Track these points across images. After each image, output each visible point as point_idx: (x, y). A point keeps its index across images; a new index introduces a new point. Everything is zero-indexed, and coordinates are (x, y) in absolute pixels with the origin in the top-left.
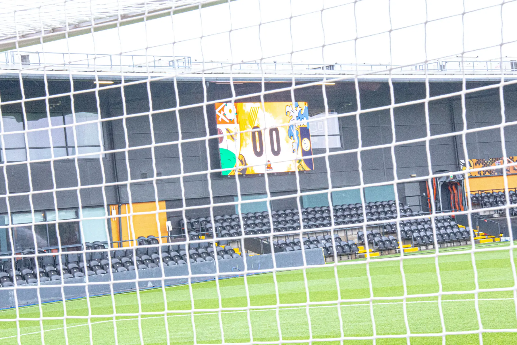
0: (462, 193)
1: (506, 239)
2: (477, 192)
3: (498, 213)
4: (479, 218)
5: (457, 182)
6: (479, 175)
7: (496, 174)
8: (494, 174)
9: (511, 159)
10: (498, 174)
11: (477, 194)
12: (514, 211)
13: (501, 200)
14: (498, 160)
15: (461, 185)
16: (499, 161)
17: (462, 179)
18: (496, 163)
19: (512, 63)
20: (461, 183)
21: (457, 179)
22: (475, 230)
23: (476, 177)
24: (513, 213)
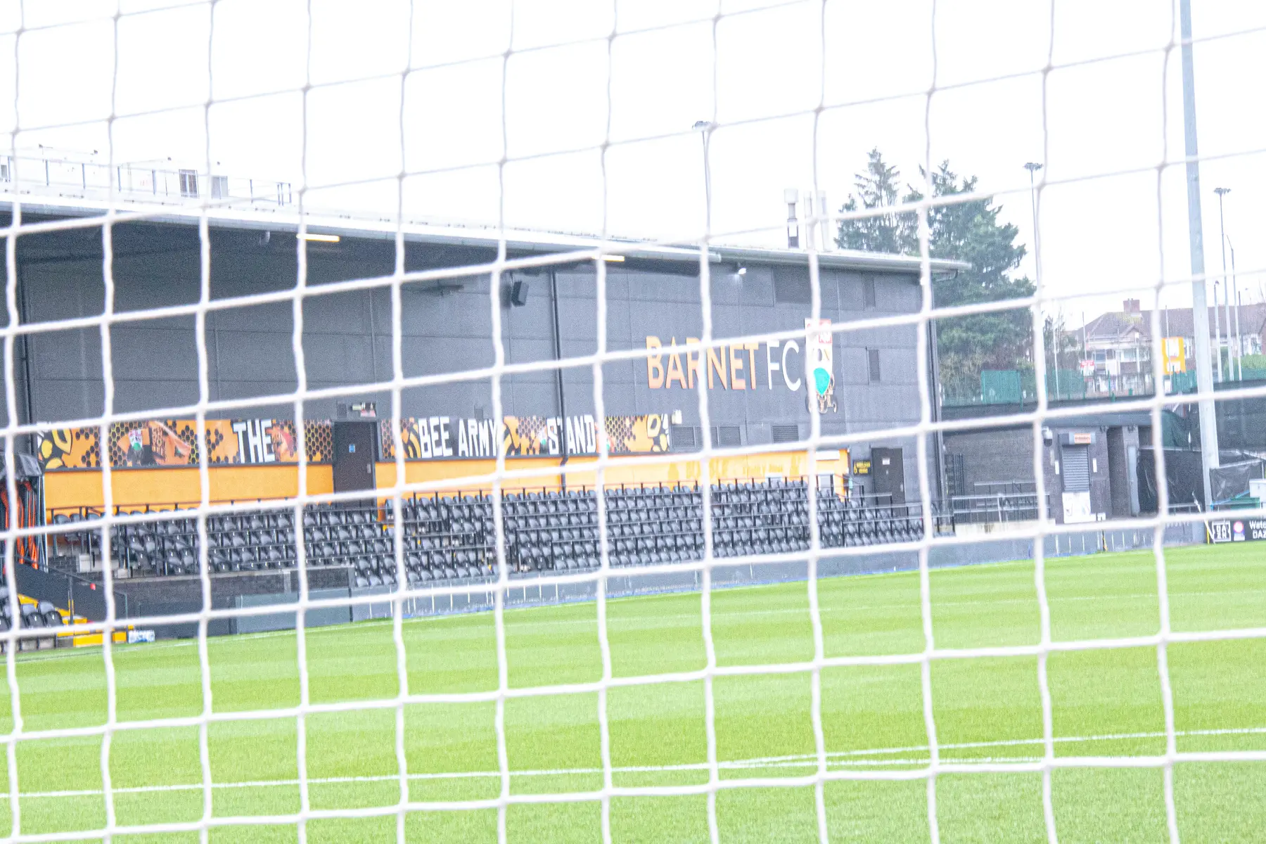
0: (36, 511)
1: (141, 636)
2: (77, 511)
3: (127, 566)
4: (76, 580)
5: (25, 481)
6: (84, 466)
7: (130, 464)
8: (125, 463)
9: (170, 427)
10: (134, 463)
11: (76, 514)
12: (169, 564)
13: (138, 533)
14: (135, 428)
15: (36, 491)
16: (139, 431)
17: (38, 473)
18: (131, 435)
19: (183, 177)
20: (36, 482)
21: (24, 472)
22: (62, 612)
23: (75, 470)
24: (164, 568)
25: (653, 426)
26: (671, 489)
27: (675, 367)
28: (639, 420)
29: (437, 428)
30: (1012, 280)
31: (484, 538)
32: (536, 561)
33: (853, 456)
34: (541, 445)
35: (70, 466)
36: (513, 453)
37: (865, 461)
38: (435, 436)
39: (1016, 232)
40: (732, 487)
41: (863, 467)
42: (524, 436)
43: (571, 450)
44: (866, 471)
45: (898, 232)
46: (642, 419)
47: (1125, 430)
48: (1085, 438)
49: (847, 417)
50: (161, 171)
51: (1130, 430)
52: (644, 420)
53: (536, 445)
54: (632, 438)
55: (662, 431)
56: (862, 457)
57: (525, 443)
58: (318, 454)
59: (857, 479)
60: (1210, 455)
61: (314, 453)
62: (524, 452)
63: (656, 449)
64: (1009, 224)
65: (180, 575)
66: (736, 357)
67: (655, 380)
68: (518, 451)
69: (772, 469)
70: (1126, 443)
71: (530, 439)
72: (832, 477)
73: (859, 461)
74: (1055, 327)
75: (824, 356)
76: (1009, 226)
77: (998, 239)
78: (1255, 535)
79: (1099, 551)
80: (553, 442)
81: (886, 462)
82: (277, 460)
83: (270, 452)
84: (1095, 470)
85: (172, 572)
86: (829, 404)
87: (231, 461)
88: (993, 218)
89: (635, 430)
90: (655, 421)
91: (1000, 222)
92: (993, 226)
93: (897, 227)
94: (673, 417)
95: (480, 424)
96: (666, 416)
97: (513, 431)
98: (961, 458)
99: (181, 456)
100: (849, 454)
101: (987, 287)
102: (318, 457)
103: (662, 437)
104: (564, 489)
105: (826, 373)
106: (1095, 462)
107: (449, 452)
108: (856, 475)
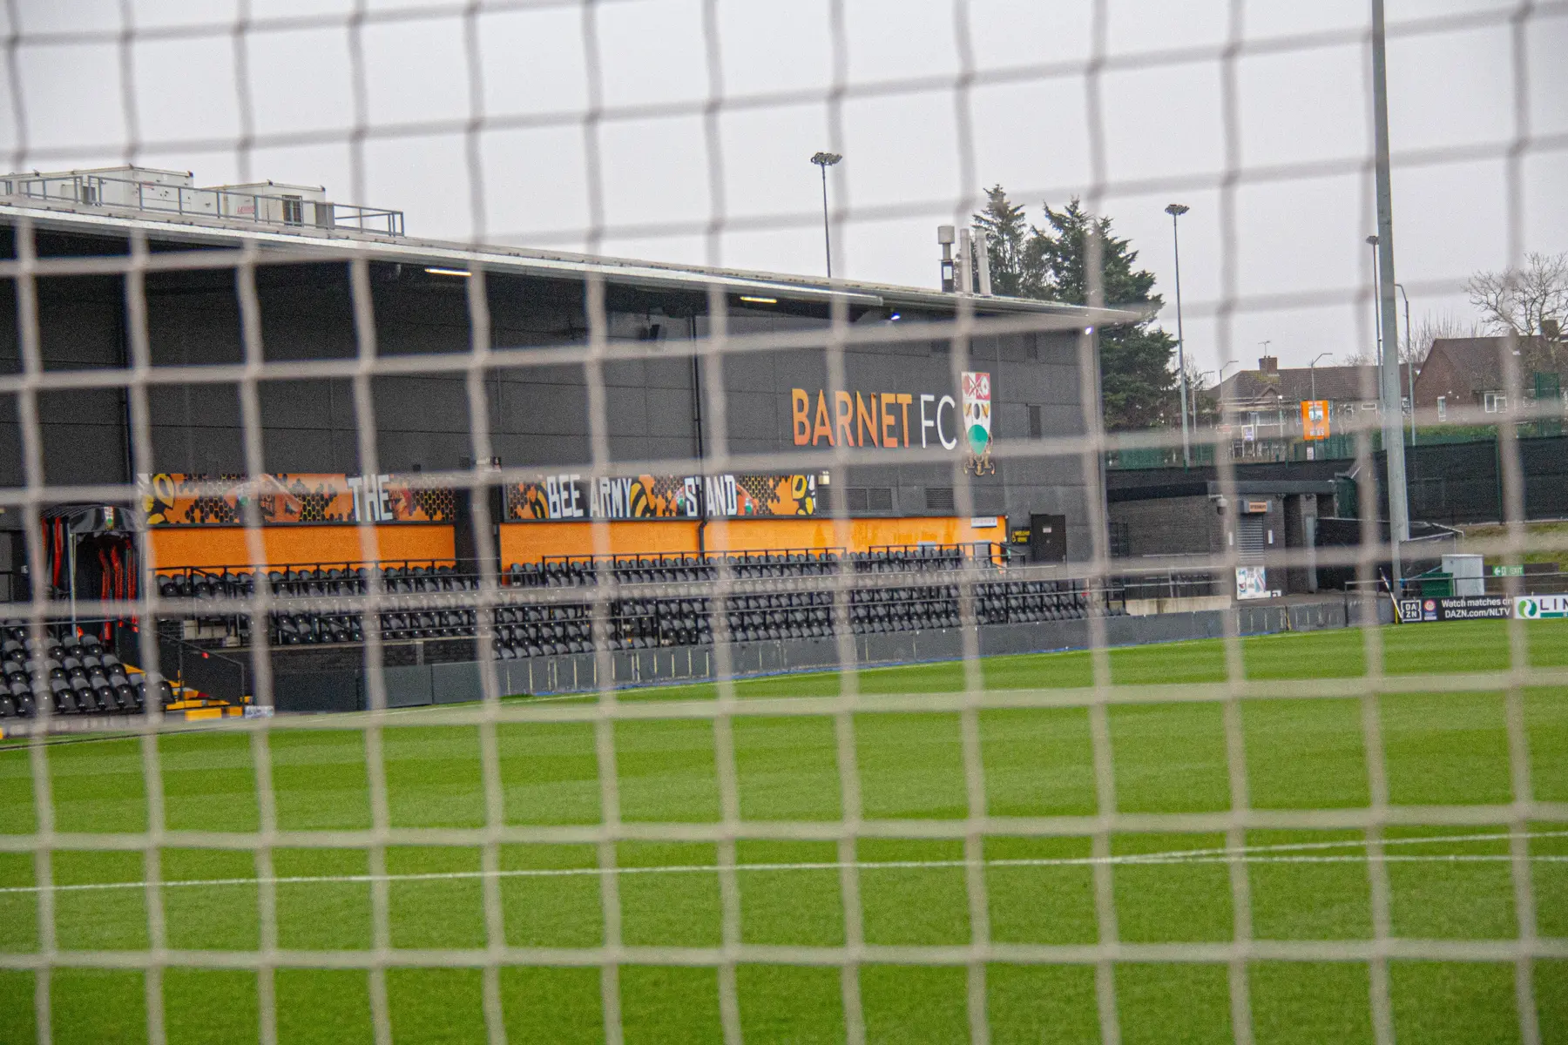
0: (136, 571)
1: (258, 711)
2: (181, 572)
3: (237, 635)
4: (184, 646)
5: (124, 537)
6: (188, 522)
7: (236, 521)
8: (231, 519)
10: (242, 520)
11: (178, 573)
12: (283, 631)
13: (247, 597)
14: (244, 481)
15: (137, 550)
16: (247, 484)
17: (139, 529)
19: (286, 204)
20: (136, 541)
21: (123, 528)
22: (173, 684)
23: (178, 527)
24: (278, 637)
25: (798, 488)
26: (818, 558)
27: (823, 423)
28: (783, 480)
29: (567, 487)
30: (1146, 334)
31: (621, 610)
32: (677, 634)
33: (1012, 523)
34: (678, 506)
35: (173, 522)
36: (648, 515)
37: (1023, 529)
38: (565, 495)
39: (1151, 282)
40: (883, 556)
41: (1023, 536)
42: (660, 496)
43: (711, 512)
44: (1024, 540)
45: (1022, 280)
46: (786, 480)
47: (1302, 498)
48: (1260, 507)
49: (1006, 480)
50: (262, 197)
51: (1308, 498)
52: (789, 480)
53: (673, 506)
54: (775, 501)
55: (808, 493)
56: (1021, 524)
57: (661, 503)
58: (439, 513)
59: (1015, 548)
60: (1399, 526)
61: (435, 513)
62: (659, 514)
63: (801, 512)
64: (1144, 272)
65: (296, 644)
66: (888, 413)
67: (801, 436)
68: (653, 512)
69: (925, 535)
70: (1303, 512)
71: (667, 499)
72: (989, 545)
73: (1016, 529)
74: (1192, 386)
75: (981, 412)
76: (1144, 274)
77: (1132, 289)
78: (1448, 614)
79: (1282, 631)
80: (692, 503)
81: (1047, 530)
82: (395, 518)
83: (387, 510)
84: (1271, 541)
85: (286, 641)
86: (987, 466)
87: (345, 519)
88: (1126, 267)
89: (778, 491)
90: (800, 481)
91: (1134, 269)
92: (1126, 274)
93: (1020, 275)
94: (820, 477)
95: (613, 483)
96: (812, 477)
97: (648, 491)
98: (1126, 526)
99: (291, 512)
100: (1007, 521)
101: (1118, 342)
102: (438, 517)
103: (808, 500)
104: (702, 555)
105: (984, 431)
106: (1270, 534)
107: (579, 513)
108: (1014, 544)
